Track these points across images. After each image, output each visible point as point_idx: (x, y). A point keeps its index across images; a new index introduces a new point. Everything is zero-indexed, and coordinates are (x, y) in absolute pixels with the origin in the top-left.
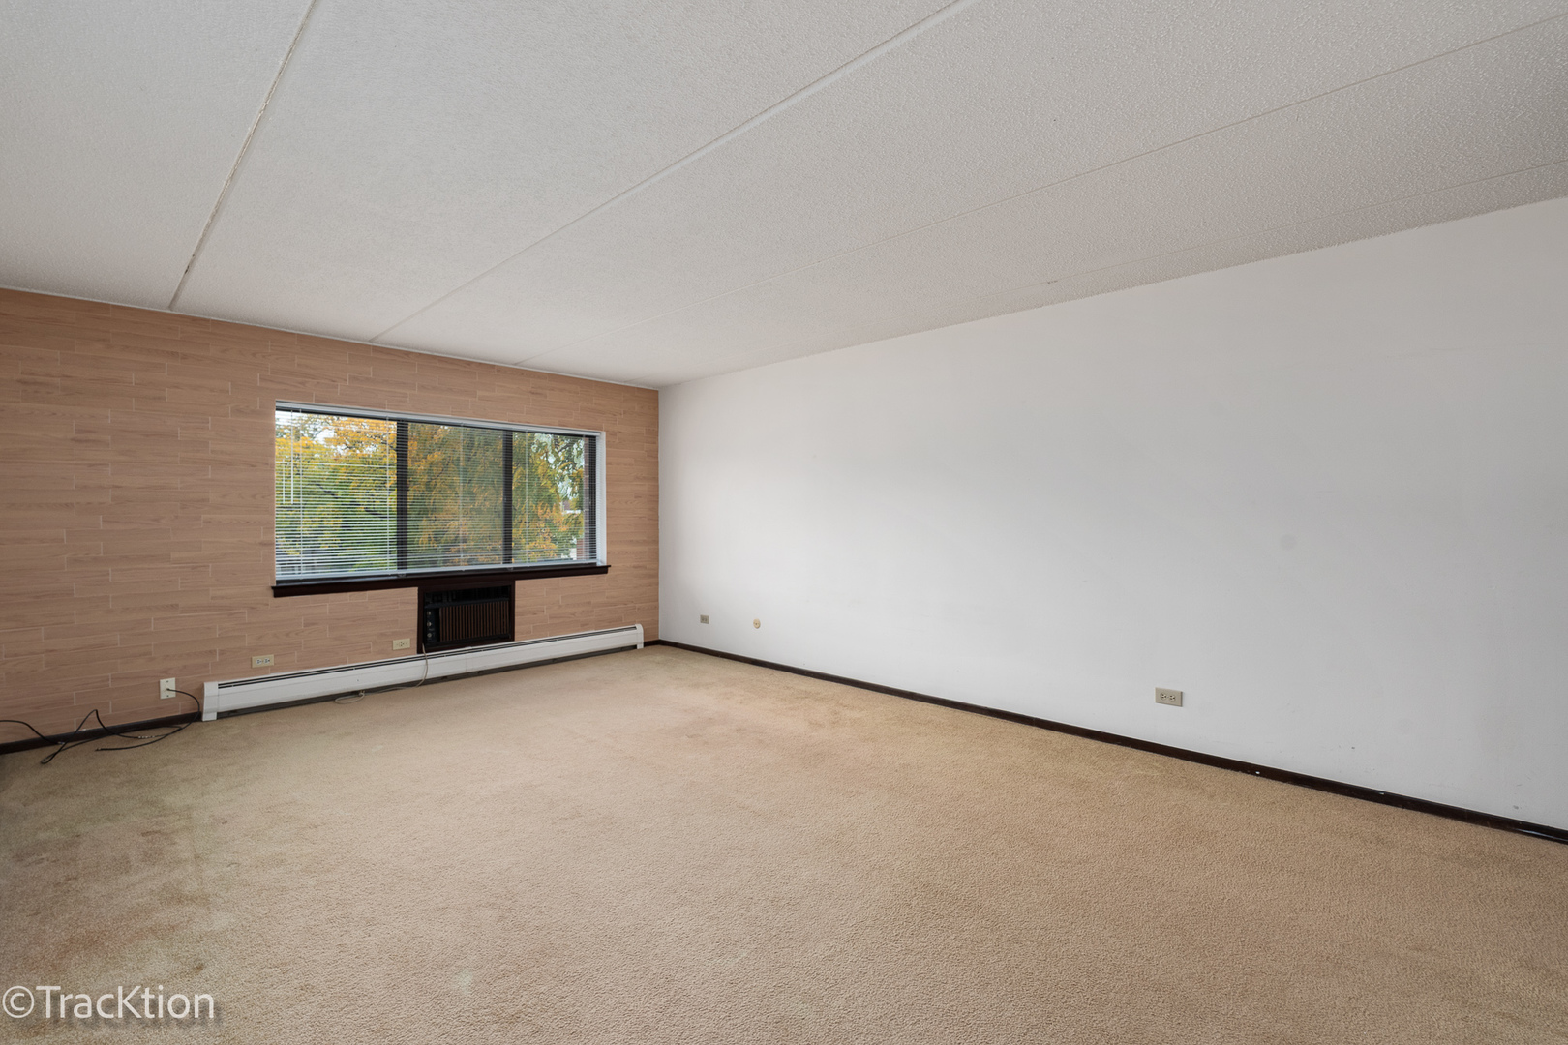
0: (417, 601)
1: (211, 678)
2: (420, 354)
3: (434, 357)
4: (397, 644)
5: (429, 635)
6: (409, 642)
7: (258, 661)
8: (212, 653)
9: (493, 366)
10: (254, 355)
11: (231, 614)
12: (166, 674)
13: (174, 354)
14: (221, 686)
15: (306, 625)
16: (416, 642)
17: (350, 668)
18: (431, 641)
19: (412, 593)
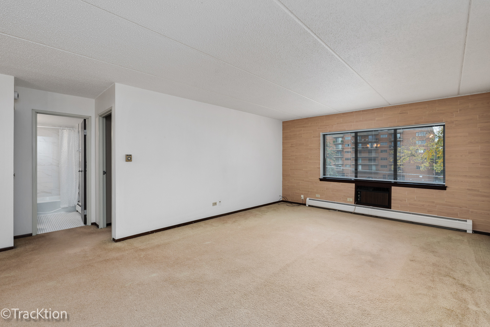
0: (354, 188)
1: (308, 197)
2: (356, 111)
3: (360, 111)
4: (348, 199)
5: (359, 199)
6: (352, 200)
7: (318, 196)
8: (309, 191)
9: (382, 108)
10: (316, 123)
11: (312, 184)
12: (302, 194)
13: (304, 127)
14: (309, 199)
15: (326, 189)
16: (354, 200)
17: (335, 203)
18: (358, 201)
19: (353, 185)
